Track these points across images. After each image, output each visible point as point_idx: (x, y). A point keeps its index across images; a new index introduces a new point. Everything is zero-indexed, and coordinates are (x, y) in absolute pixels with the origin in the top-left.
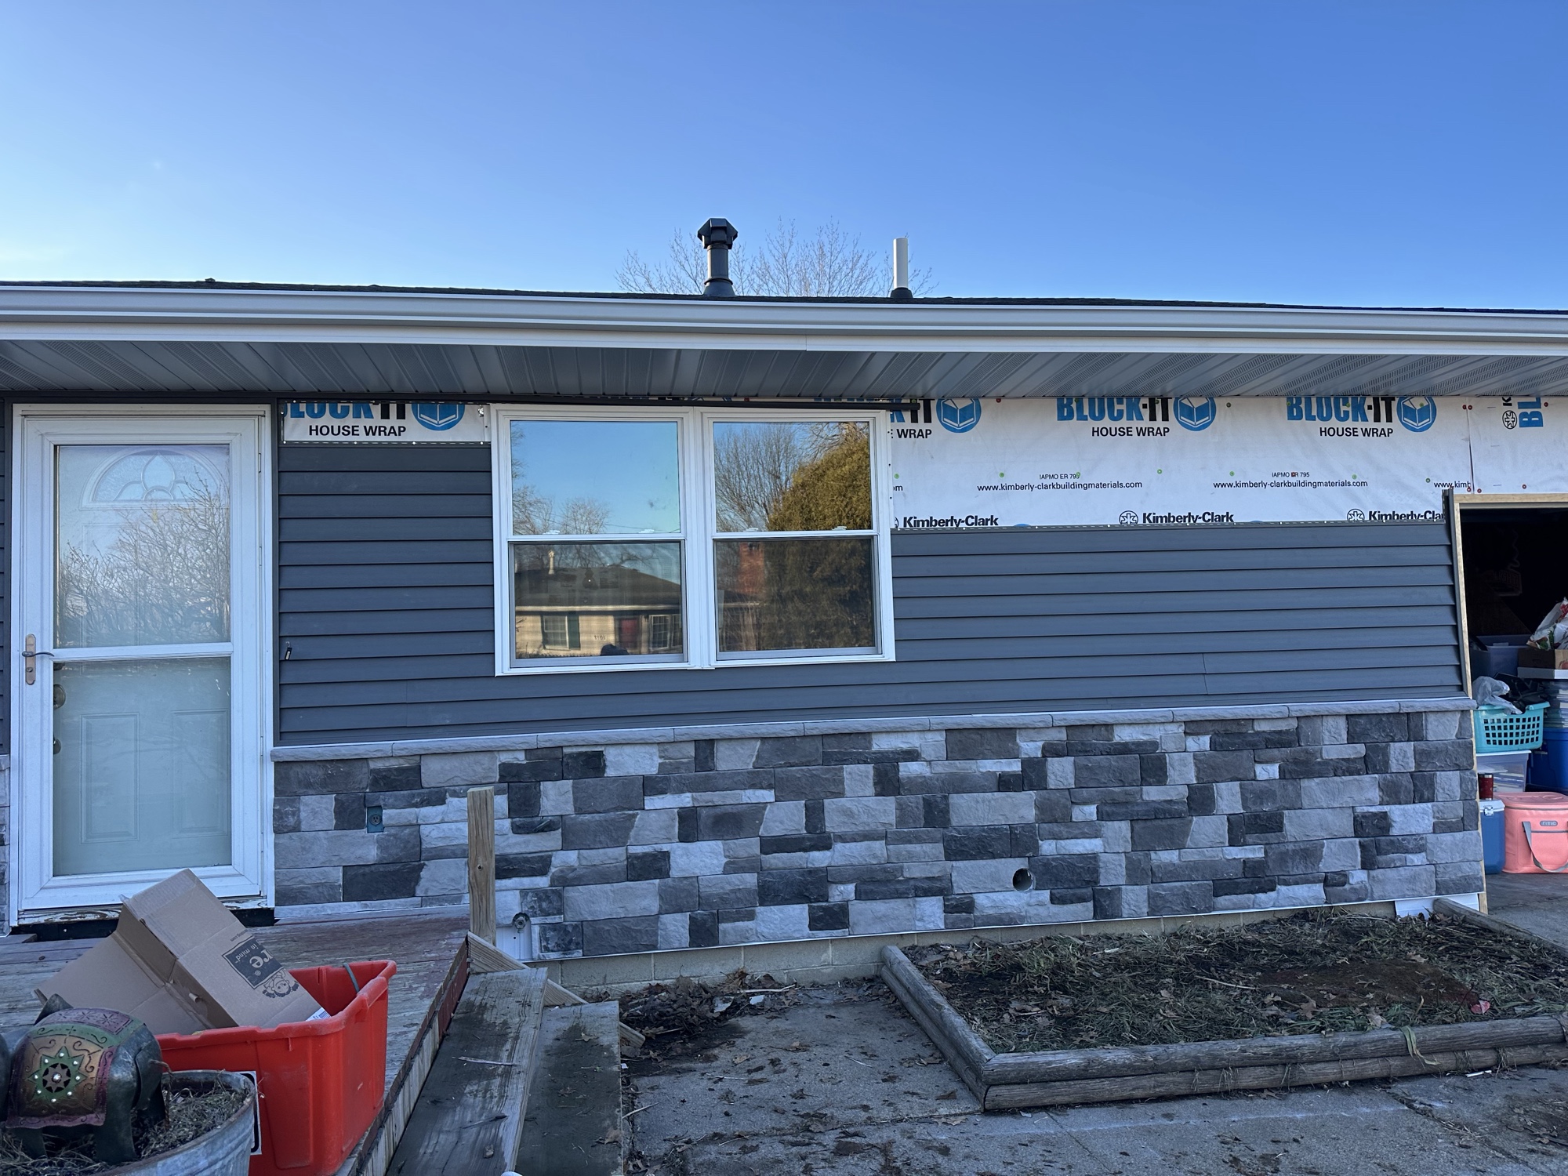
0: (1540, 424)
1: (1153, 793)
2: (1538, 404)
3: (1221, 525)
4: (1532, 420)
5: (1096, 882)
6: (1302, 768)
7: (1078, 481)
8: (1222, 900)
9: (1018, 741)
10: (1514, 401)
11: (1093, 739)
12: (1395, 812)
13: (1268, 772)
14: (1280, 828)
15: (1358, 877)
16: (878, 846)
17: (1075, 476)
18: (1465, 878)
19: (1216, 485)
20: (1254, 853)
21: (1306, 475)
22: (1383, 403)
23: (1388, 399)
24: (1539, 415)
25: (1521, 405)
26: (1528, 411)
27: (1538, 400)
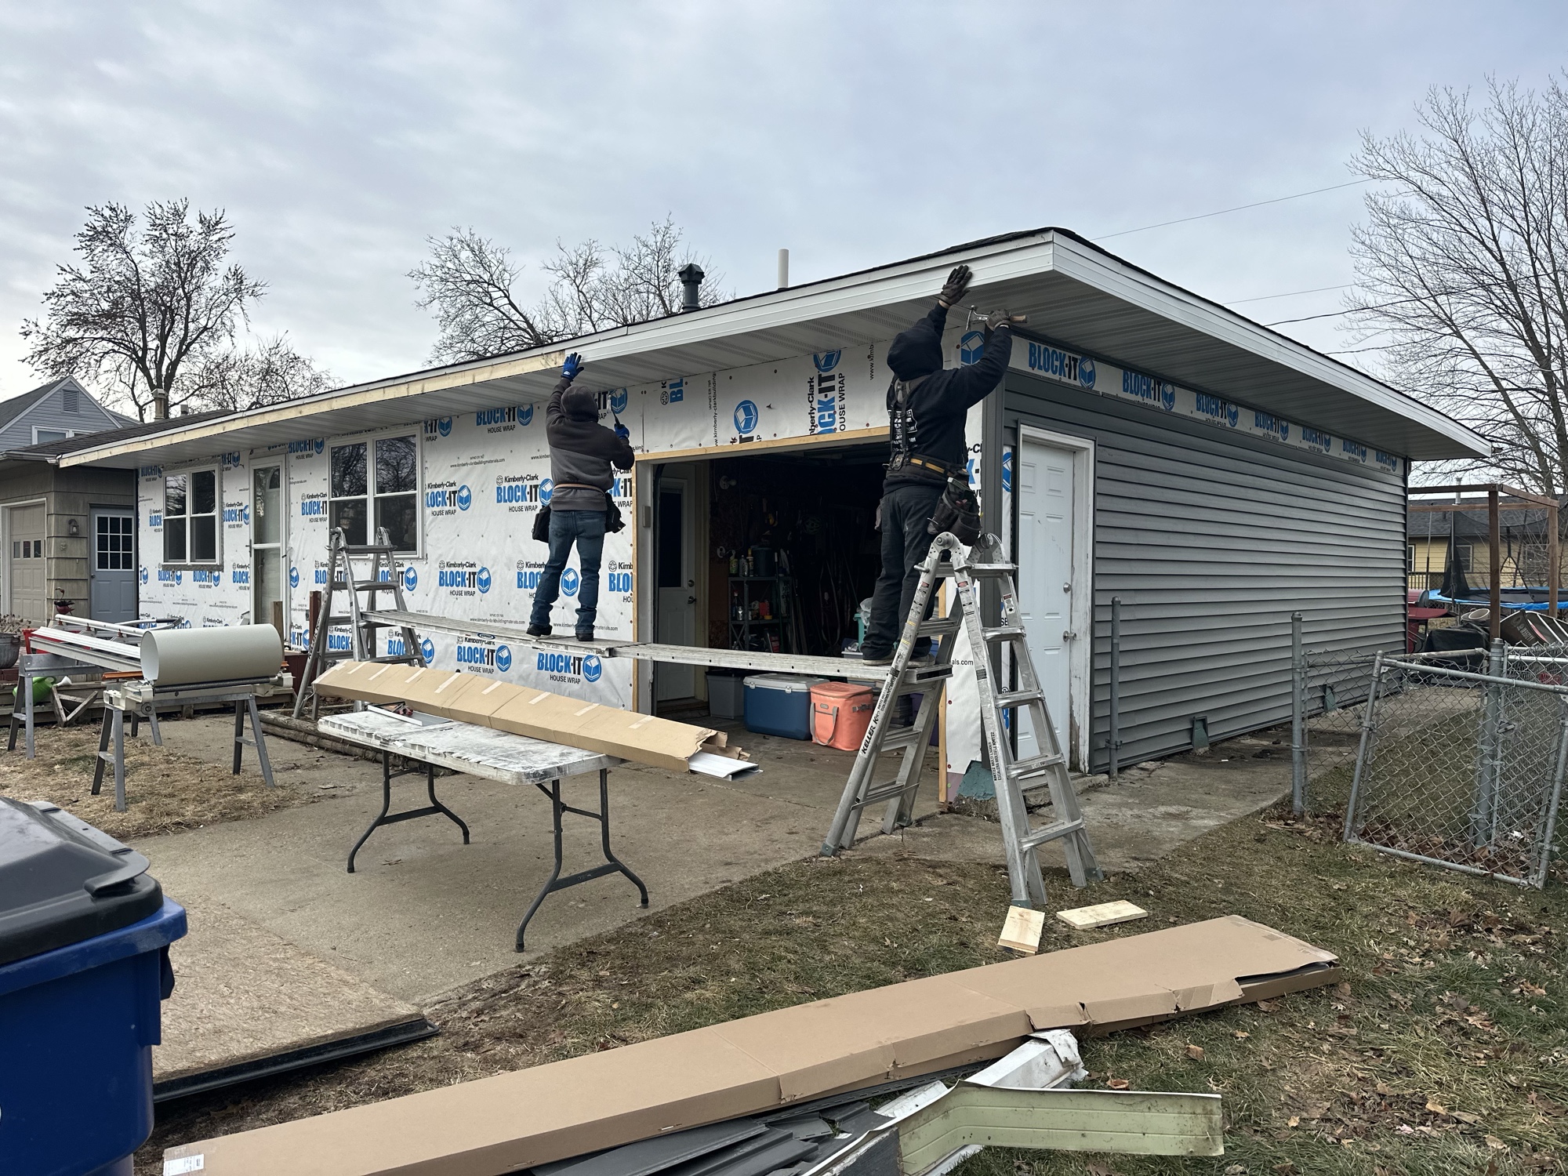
0: (681, 399)
2: (680, 384)
4: (677, 397)
7: (484, 460)
10: (667, 385)
17: (482, 457)
19: (532, 458)
22: (602, 396)
23: (605, 393)
24: (681, 392)
25: (672, 386)
26: (676, 390)
27: (682, 380)
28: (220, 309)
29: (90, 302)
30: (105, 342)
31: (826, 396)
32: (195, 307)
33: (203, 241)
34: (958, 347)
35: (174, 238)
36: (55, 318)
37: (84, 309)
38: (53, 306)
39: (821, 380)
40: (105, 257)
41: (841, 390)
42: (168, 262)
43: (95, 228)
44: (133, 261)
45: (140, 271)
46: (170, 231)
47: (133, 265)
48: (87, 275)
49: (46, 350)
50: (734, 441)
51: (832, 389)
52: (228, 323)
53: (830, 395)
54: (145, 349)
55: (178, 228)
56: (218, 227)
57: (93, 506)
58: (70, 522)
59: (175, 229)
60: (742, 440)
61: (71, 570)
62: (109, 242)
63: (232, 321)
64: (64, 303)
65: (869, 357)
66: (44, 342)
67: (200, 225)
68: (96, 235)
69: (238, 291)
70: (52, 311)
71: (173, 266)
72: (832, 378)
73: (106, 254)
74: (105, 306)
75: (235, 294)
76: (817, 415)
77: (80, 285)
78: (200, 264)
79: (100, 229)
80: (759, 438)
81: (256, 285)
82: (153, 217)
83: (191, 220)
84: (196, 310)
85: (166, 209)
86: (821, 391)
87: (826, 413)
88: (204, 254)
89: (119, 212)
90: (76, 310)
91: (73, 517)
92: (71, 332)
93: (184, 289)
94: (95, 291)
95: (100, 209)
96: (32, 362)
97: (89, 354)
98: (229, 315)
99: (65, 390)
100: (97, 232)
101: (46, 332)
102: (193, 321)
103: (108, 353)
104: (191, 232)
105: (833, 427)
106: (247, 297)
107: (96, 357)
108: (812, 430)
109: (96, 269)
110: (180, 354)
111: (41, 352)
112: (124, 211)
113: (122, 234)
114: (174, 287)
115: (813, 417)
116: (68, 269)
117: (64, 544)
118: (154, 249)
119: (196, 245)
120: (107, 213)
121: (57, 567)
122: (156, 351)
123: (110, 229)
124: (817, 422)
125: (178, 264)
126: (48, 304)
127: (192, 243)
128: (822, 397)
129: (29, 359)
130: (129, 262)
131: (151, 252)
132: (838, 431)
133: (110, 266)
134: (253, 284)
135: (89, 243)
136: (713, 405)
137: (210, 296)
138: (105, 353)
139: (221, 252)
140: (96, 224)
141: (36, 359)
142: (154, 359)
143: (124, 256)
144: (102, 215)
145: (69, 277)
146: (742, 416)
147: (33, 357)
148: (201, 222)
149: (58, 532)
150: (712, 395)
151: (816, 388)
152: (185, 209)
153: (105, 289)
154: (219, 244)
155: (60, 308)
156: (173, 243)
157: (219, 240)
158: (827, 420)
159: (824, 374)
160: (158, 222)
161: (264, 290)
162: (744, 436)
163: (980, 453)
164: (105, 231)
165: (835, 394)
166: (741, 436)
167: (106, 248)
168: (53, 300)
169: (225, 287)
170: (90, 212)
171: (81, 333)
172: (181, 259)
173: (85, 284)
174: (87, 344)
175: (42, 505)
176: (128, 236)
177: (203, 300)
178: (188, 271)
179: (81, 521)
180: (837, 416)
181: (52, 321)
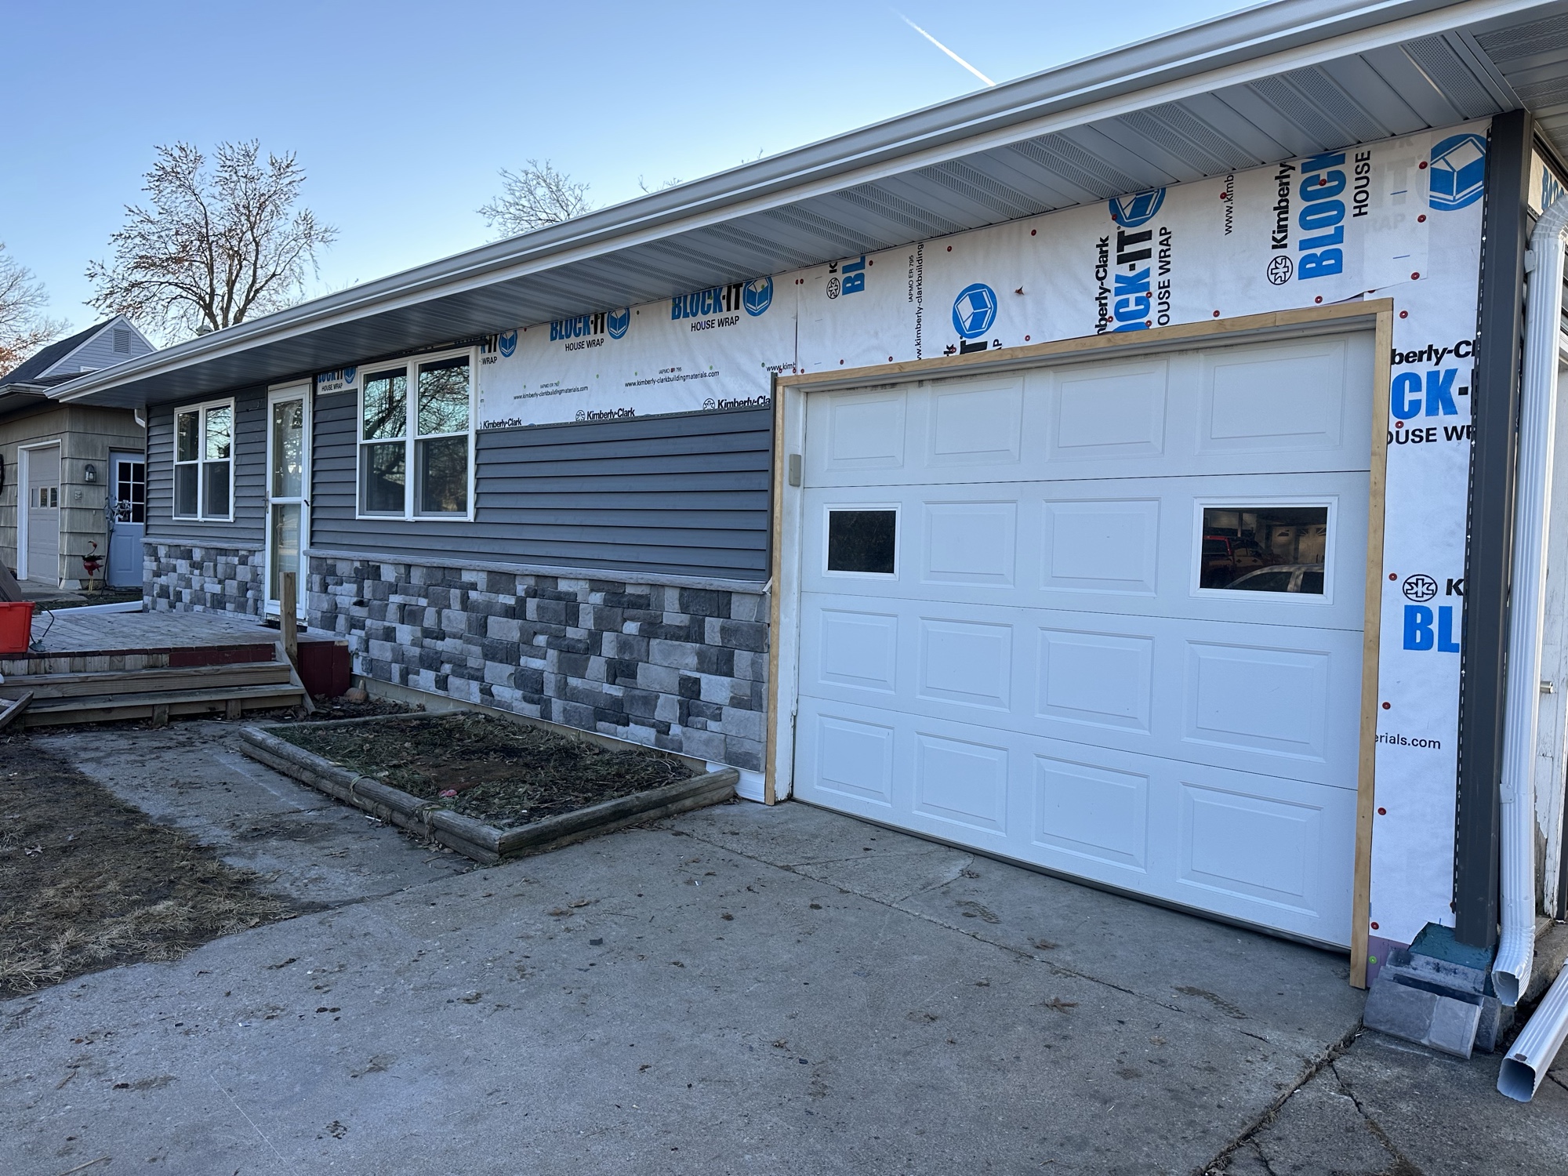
0: (861, 288)
1: (571, 633)
2: (861, 265)
3: (628, 418)
4: (855, 285)
5: (542, 691)
6: (653, 629)
7: (559, 389)
8: (601, 725)
9: (517, 583)
10: (839, 268)
11: (547, 585)
12: (705, 679)
13: (631, 628)
14: (633, 676)
15: (676, 730)
16: (459, 642)
17: (557, 384)
18: (747, 754)
19: (627, 385)
20: (616, 691)
21: (679, 369)
22: (734, 291)
23: (738, 286)
24: (861, 277)
25: (846, 269)
26: (852, 274)
27: (863, 259)
28: (289, 256)
29: (157, 245)
30: (172, 287)
31: (1132, 268)
32: (264, 253)
33: (273, 184)
34: (1423, 166)
35: (244, 180)
36: (122, 260)
37: (152, 253)
38: (120, 248)
39: (1123, 241)
40: (173, 198)
41: (1164, 256)
42: (237, 206)
43: (163, 168)
44: (201, 204)
45: (208, 214)
46: (240, 173)
47: (202, 207)
48: (155, 217)
49: (112, 293)
50: (951, 349)
51: (1146, 254)
52: (297, 270)
53: (1141, 265)
54: (212, 294)
55: (249, 170)
56: (290, 170)
57: (113, 450)
58: (87, 468)
59: (246, 171)
60: (965, 349)
61: (87, 523)
62: (178, 183)
63: (301, 268)
64: (131, 246)
65: (1223, 196)
66: (109, 285)
67: (271, 168)
68: (164, 175)
69: (308, 236)
70: (119, 254)
71: (241, 209)
72: (1147, 236)
73: (175, 195)
74: (173, 249)
75: (305, 240)
76: (1112, 301)
77: (147, 227)
78: (270, 207)
79: (169, 170)
80: (997, 343)
81: (326, 231)
82: (224, 159)
83: (262, 163)
84: (266, 256)
85: (236, 150)
86: (1121, 260)
87: (1132, 297)
88: (274, 197)
89: (188, 152)
90: (144, 253)
91: (90, 462)
92: (138, 276)
93: (252, 233)
94: (163, 234)
95: (169, 149)
96: (97, 305)
97: (156, 298)
98: (298, 261)
99: (116, 330)
100: (166, 173)
101: (111, 274)
102: (262, 267)
103: (175, 298)
104: (262, 174)
105: (1144, 320)
106: (316, 243)
107: (163, 303)
108: (1101, 327)
109: (165, 211)
110: (248, 301)
111: (107, 295)
112: (194, 151)
113: (191, 176)
114: (242, 231)
115: (1103, 306)
116: (137, 211)
117: (79, 492)
118: (224, 192)
119: (267, 189)
120: (177, 153)
121: (71, 518)
122: (223, 297)
123: (179, 170)
124: (1111, 312)
125: (247, 207)
126: (115, 246)
127: (263, 186)
128: (1124, 270)
129: (93, 302)
130: (199, 204)
131: (221, 194)
132: (1155, 325)
133: (179, 209)
134: (323, 229)
135: (157, 184)
136: (915, 295)
137: (279, 241)
138: (173, 299)
139: (291, 196)
140: (165, 164)
141: (100, 302)
142: (221, 305)
143: (194, 198)
144: (171, 155)
145: (137, 218)
146: (966, 309)
147: (98, 299)
148: (273, 164)
149: (72, 480)
150: (915, 278)
151: (1113, 255)
152: (256, 150)
153: (173, 232)
154: (290, 187)
155: (127, 250)
156: (243, 186)
157: (290, 183)
158: (1132, 307)
159: (1129, 231)
160: (228, 163)
161: (335, 236)
162: (969, 342)
163: (1471, 359)
164: (173, 172)
165: (1153, 263)
166: (963, 343)
167: (174, 189)
168: (121, 242)
169: (295, 232)
170: (159, 151)
171: (148, 277)
172: (251, 203)
173: (152, 226)
174: (154, 289)
175: (56, 447)
176: (197, 177)
177: (273, 246)
178: (258, 214)
179: (100, 466)
180: (1154, 302)
181: (118, 263)
